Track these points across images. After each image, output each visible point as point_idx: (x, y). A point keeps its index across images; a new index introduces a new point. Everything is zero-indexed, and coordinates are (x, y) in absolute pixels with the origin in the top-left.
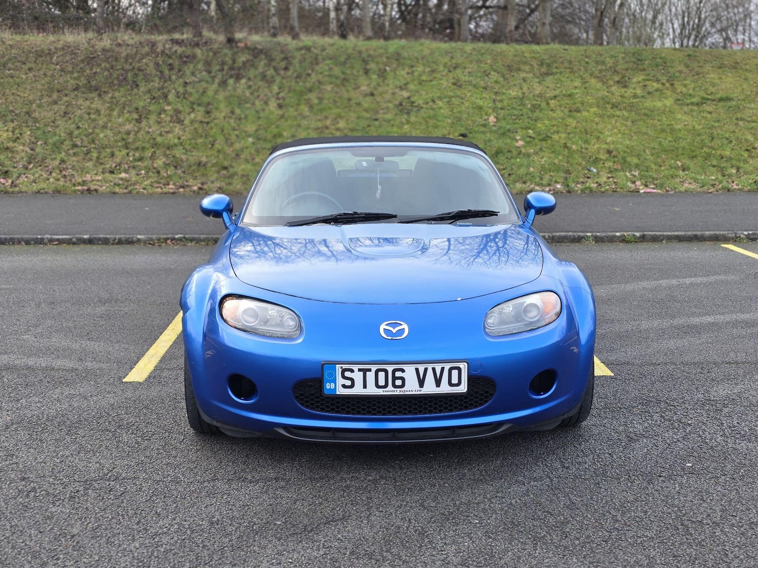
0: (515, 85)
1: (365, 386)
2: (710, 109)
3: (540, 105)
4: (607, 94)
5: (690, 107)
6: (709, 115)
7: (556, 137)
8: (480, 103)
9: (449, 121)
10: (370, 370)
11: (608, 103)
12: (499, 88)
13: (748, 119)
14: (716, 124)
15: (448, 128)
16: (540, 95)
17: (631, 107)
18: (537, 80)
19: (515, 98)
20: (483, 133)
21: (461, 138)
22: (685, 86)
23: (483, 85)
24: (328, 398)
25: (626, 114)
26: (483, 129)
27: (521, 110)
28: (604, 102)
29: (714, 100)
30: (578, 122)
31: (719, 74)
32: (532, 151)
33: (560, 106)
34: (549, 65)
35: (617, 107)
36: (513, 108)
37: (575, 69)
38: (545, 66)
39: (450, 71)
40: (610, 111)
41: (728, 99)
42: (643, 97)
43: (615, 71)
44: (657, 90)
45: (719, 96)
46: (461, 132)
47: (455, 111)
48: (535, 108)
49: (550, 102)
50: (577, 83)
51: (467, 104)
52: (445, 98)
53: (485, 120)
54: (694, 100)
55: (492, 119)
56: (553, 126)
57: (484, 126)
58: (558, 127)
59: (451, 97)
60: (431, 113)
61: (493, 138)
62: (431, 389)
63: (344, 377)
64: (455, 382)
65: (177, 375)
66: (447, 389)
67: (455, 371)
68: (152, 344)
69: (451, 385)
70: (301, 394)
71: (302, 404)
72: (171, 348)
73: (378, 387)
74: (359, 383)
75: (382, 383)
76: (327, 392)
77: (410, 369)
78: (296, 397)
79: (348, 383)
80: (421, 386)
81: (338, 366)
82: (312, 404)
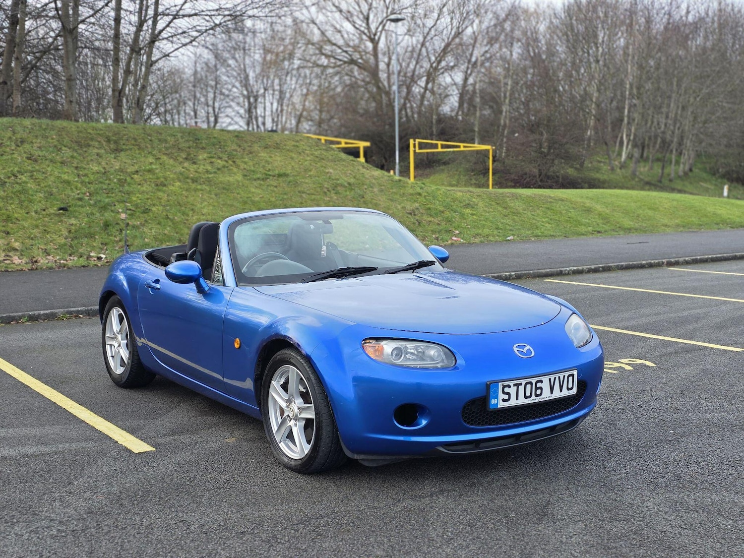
0: (92, 160)
1: (517, 399)
2: (274, 183)
3: (126, 180)
4: (183, 170)
5: (259, 182)
6: (275, 189)
7: (154, 209)
8: (65, 177)
9: (42, 195)
10: (521, 384)
11: (187, 178)
12: (78, 163)
13: (308, 192)
14: (285, 197)
15: (43, 202)
16: (121, 170)
17: (209, 181)
18: (113, 156)
19: (98, 173)
20: (82, 206)
21: (61, 211)
22: (245, 163)
23: (60, 160)
24: (491, 412)
25: (208, 188)
26: (80, 203)
27: (109, 184)
28: (183, 177)
29: (274, 176)
30: (168, 195)
31: (267, 153)
32: (139, 223)
33: (145, 180)
34: (116, 142)
35: (196, 182)
36: (101, 183)
37: (143, 145)
38: (112, 142)
39: (18, 146)
40: (193, 186)
41: (285, 175)
42: (215, 173)
43: (179, 149)
44: (224, 167)
45: (277, 172)
46: (59, 206)
47: (42, 185)
48: (122, 182)
49: (133, 176)
50: (151, 159)
51: (52, 178)
52: (26, 172)
53: (78, 194)
54: (258, 176)
56: (148, 199)
57: (80, 199)
58: (152, 201)
59: (32, 172)
60: (17, 187)
61: (94, 211)
62: (557, 394)
63: (504, 393)
64: (570, 386)
65: (174, 440)
66: (565, 393)
67: (571, 378)
68: (83, 421)
69: (568, 389)
70: (466, 413)
71: (465, 421)
72: (111, 422)
73: (526, 397)
74: (513, 396)
75: (528, 394)
76: (491, 407)
77: (545, 379)
78: (463, 416)
79: (506, 397)
80: (552, 393)
81: (500, 384)
82: (472, 420)
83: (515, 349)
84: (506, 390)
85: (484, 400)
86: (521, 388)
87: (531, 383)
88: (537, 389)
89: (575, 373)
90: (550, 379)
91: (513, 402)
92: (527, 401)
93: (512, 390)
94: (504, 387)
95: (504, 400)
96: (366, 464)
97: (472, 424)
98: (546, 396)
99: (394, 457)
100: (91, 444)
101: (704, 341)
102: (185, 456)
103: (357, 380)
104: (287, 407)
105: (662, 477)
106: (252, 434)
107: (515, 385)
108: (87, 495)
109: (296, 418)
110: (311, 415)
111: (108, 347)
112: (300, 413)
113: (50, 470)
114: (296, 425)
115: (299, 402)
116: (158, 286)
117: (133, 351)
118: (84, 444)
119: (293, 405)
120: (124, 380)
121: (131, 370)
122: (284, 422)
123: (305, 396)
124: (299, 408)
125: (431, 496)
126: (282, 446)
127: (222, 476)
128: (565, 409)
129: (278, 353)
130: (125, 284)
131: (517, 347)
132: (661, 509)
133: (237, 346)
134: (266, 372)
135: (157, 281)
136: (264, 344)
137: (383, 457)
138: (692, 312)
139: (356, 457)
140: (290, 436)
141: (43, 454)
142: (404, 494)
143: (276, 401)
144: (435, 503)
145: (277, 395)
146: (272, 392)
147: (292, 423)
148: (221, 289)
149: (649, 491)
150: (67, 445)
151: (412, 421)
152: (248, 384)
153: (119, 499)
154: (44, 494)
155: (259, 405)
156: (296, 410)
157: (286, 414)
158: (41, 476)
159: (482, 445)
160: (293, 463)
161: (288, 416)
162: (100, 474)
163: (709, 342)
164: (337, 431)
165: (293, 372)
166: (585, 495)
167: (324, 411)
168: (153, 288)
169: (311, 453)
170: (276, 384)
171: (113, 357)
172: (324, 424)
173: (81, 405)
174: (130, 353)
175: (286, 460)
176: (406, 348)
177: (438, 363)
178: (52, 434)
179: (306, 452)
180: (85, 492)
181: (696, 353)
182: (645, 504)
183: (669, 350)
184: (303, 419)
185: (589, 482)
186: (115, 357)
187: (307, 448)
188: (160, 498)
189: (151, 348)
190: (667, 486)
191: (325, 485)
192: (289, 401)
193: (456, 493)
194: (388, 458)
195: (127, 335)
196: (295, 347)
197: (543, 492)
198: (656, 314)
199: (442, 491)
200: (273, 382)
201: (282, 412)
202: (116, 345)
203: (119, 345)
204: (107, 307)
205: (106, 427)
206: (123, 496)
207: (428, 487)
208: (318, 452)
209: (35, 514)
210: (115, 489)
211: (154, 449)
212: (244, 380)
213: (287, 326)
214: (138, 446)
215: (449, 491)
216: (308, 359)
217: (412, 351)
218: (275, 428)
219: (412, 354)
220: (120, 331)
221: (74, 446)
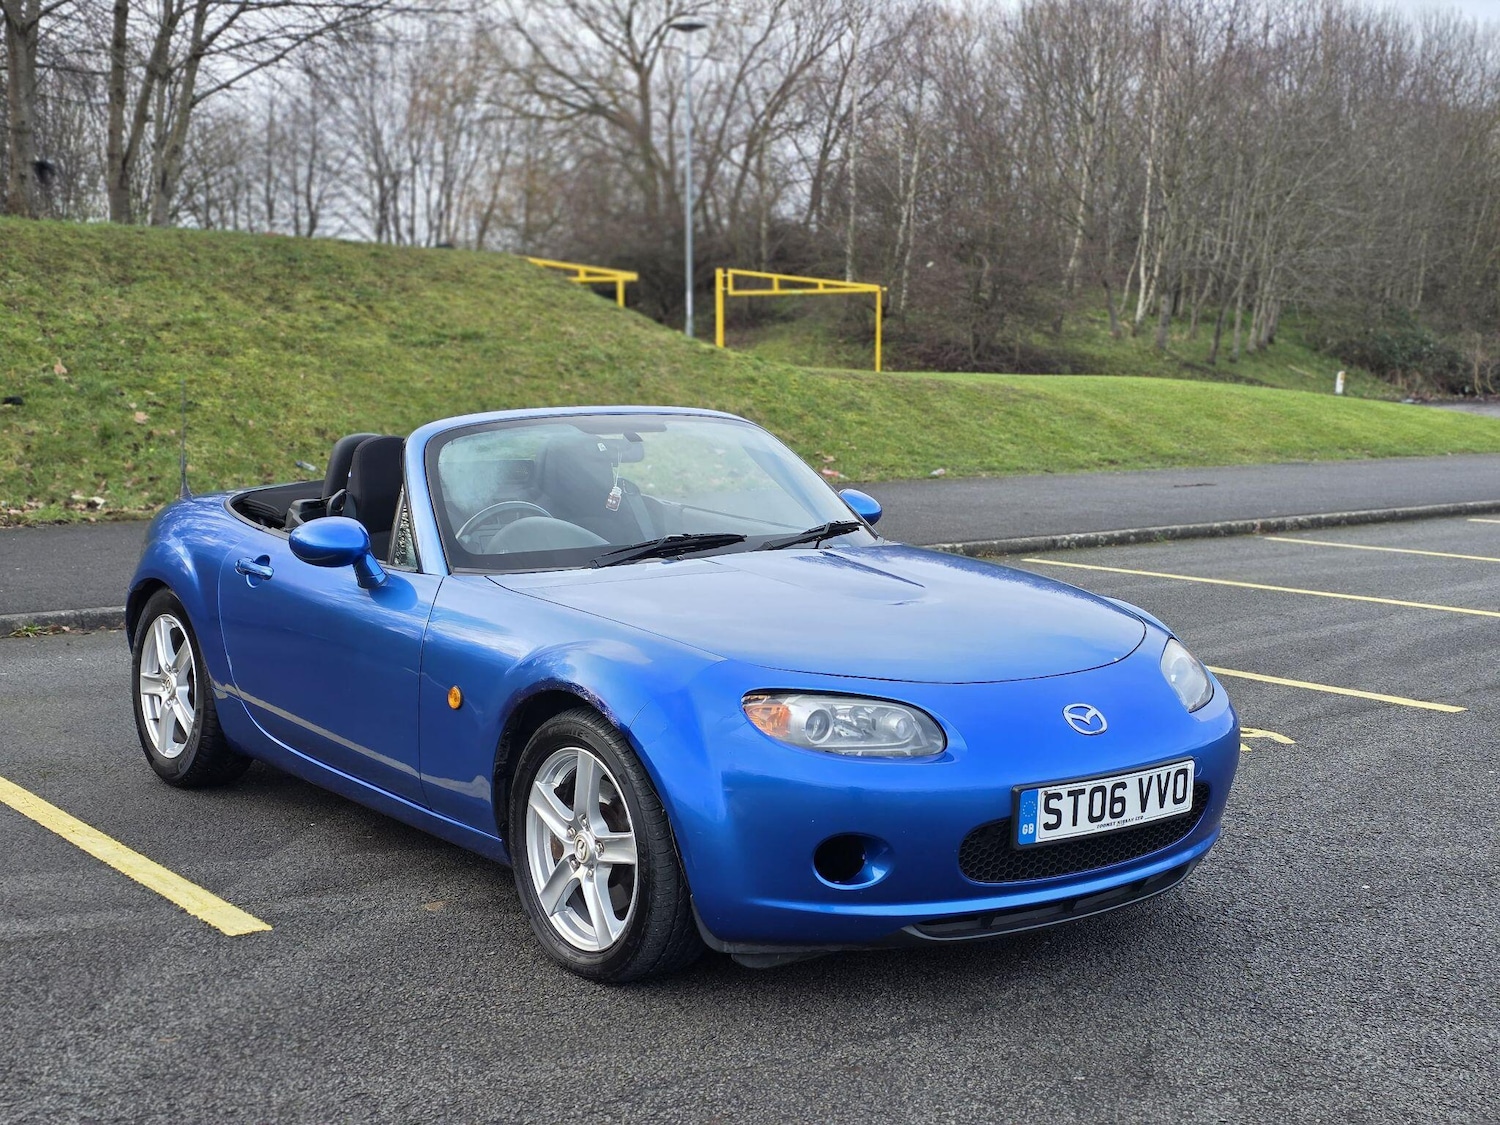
0: (72, 299)
1: (1075, 822)
2: (455, 353)
3: (144, 341)
4: (264, 322)
5: (423, 349)
6: (457, 365)
7: (205, 403)
8: (17, 333)
10: (1082, 792)
11: (274, 339)
12: (42, 305)
13: (525, 372)
14: (478, 381)
16: (134, 321)
17: (318, 347)
18: (116, 291)
19: (85, 326)
20: (53, 396)
21: (9, 406)
22: (394, 310)
24: (1021, 852)
25: (316, 361)
26: (49, 389)
27: (109, 350)
28: (264, 338)
29: (454, 338)
30: (233, 374)
31: (439, 291)
32: (173, 431)
33: (186, 344)
34: (121, 263)
35: (293, 347)
36: (92, 347)
37: (178, 270)
38: (114, 263)
40: (286, 356)
41: (477, 336)
42: (331, 329)
43: (255, 279)
44: (349, 317)
45: (459, 330)
48: (136, 347)
49: (159, 334)
50: (197, 300)
53: (44, 370)
54: (423, 337)
55: (60, 369)
56: (191, 382)
57: (49, 381)
58: (200, 386)
61: (79, 407)
62: (1154, 812)
63: (1049, 810)
64: (1180, 795)
65: (311, 906)
66: (1171, 809)
67: (1181, 778)
68: (102, 864)
69: (1176, 801)
70: (968, 854)
71: (965, 872)
72: (165, 864)
73: (1092, 819)
74: (1067, 817)
75: (1097, 813)
76: (1022, 841)
77: (1131, 781)
78: (961, 860)
79: (1053, 819)
80: (1143, 809)
81: (1041, 791)
82: (980, 869)
83: (1069, 717)
84: (1053, 804)
85: (1007, 826)
86: (1084, 800)
87: (1102, 789)
88: (1114, 800)
89: (1190, 766)
90: (1140, 780)
91: (1066, 831)
92: (1095, 828)
93: (1065, 805)
94: (1049, 797)
95: (1048, 827)
96: (748, 963)
97: (979, 878)
98: (1133, 816)
99: (808, 949)
100: (128, 916)
101: (1378, 691)
102: (338, 943)
103: (735, 784)
104: (570, 837)
105: (1373, 989)
106: (479, 893)
107: (1070, 794)
108: (137, 1033)
109: (591, 863)
110: (628, 856)
111: (145, 701)
112: (602, 850)
113: (45, 978)
114: (590, 878)
115: (598, 827)
116: (266, 571)
117: (205, 707)
118: (112, 916)
119: (583, 833)
120: (183, 771)
121: (199, 751)
122: (561, 871)
123: (612, 815)
124: (597, 841)
125: (894, 1033)
126: (557, 921)
127: (430, 990)
128: (1166, 844)
129: (551, 721)
130: (189, 564)
131: (1070, 711)
132: (1390, 1062)
133: (453, 703)
134: (522, 761)
135: (264, 560)
136: (520, 700)
137: (784, 949)
138: (1339, 628)
139: (726, 948)
140: (577, 900)
141: (23, 941)
142: (835, 1030)
143: (541, 823)
144: (906, 1050)
145: (545, 810)
146: (534, 804)
147: (582, 873)
148: (412, 579)
149: (1354, 1020)
150: (76, 917)
151: (851, 873)
152: (480, 788)
153: (209, 1043)
154: (39, 1033)
155: (504, 831)
156: (592, 845)
157: (567, 854)
158: (26, 991)
159: (997, 921)
160: (582, 960)
161: (573, 857)
162: (158, 984)
163: (1389, 693)
164: (687, 891)
165: (586, 764)
166: (1220, 1030)
167: (659, 849)
168: (255, 576)
169: (628, 939)
170: (544, 787)
171: (156, 720)
172: (658, 878)
173: (94, 825)
174: (198, 712)
175: (567, 953)
176: (834, 711)
177: (906, 745)
178: (37, 893)
179: (615, 937)
180: (131, 1028)
181: (1370, 716)
182: (1353, 1051)
183: (1313, 709)
184: (606, 864)
185: (1223, 1001)
186: (162, 723)
187: (617, 928)
188: (301, 1040)
189: (248, 704)
190: (1388, 1010)
191: (658, 1010)
192: (574, 826)
193: (945, 1028)
194: (798, 949)
195: (190, 675)
196: (592, 710)
197: (1130, 1025)
198: (1266, 633)
199: (913, 1022)
200: (537, 783)
201: (558, 848)
202: (165, 696)
203: (173, 697)
204: (145, 612)
205: (157, 877)
206: (217, 1036)
207: (881, 1014)
208: (644, 937)
209: (25, 1081)
210: (197, 1021)
211: (269, 928)
212: (470, 780)
213: (569, 661)
214: (234, 921)
215: (929, 1024)
216: (624, 735)
217: (848, 719)
218: (540, 884)
219: (849, 725)
220: (175, 665)
221: (90, 921)
